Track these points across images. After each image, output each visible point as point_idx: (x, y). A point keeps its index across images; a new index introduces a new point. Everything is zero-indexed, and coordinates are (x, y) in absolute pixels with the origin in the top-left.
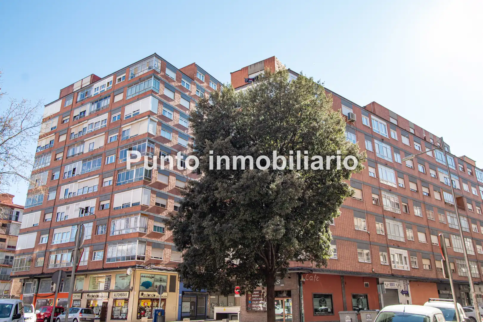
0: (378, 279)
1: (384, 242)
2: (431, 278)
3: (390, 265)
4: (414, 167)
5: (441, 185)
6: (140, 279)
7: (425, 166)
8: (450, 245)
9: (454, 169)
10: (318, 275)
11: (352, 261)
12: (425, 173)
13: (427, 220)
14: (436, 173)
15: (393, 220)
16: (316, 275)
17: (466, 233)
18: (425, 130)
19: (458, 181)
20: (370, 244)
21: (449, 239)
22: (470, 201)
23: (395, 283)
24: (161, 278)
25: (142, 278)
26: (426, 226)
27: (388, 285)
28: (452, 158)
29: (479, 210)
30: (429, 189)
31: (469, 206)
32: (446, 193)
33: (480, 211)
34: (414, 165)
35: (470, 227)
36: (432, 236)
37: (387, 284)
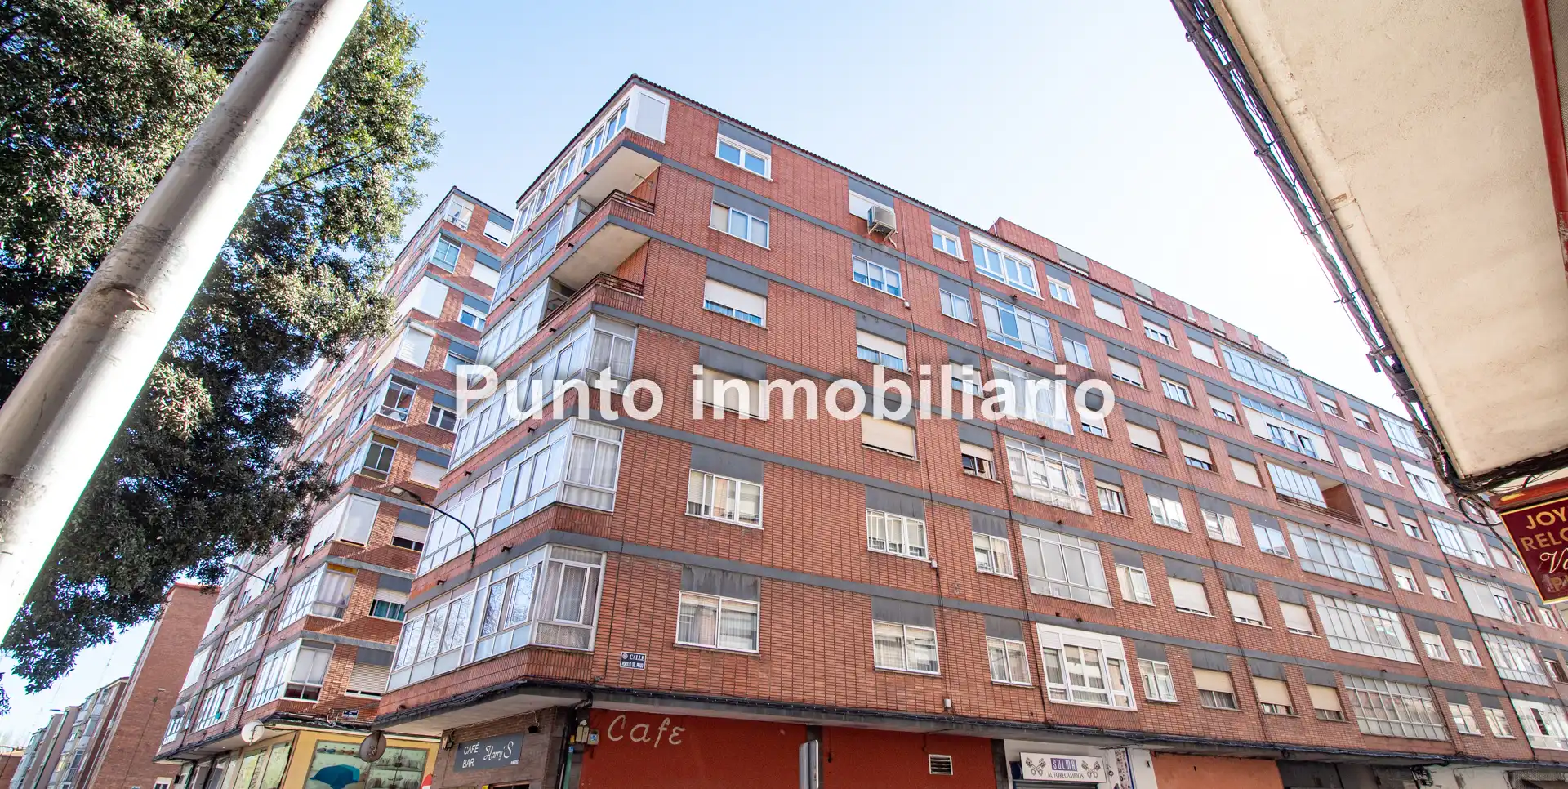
0: (1001, 741)
1: (1012, 603)
2: (1235, 741)
3: (1040, 687)
4: (1145, 384)
5: (1255, 443)
6: (314, 758)
7: (1189, 387)
8: (1314, 625)
9: (1305, 406)
10: (677, 720)
11: (840, 666)
12: (1192, 404)
13: (1209, 542)
14: (1237, 412)
15: (1057, 532)
16: (667, 721)
17: (1373, 592)
18: (1193, 308)
19: (1322, 440)
20: (941, 607)
21: (1307, 608)
22: (1375, 499)
23: (1079, 760)
24: (400, 757)
25: (320, 756)
26: (1202, 559)
27: (1043, 765)
28: (1293, 379)
29: (1413, 527)
30: (1209, 450)
31: (1374, 514)
32: (1280, 469)
33: (1418, 530)
34: (1143, 379)
35: (1384, 573)
36: (1231, 595)
37: (1036, 763)
